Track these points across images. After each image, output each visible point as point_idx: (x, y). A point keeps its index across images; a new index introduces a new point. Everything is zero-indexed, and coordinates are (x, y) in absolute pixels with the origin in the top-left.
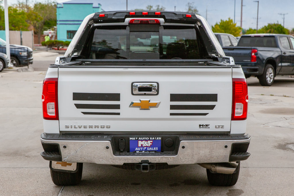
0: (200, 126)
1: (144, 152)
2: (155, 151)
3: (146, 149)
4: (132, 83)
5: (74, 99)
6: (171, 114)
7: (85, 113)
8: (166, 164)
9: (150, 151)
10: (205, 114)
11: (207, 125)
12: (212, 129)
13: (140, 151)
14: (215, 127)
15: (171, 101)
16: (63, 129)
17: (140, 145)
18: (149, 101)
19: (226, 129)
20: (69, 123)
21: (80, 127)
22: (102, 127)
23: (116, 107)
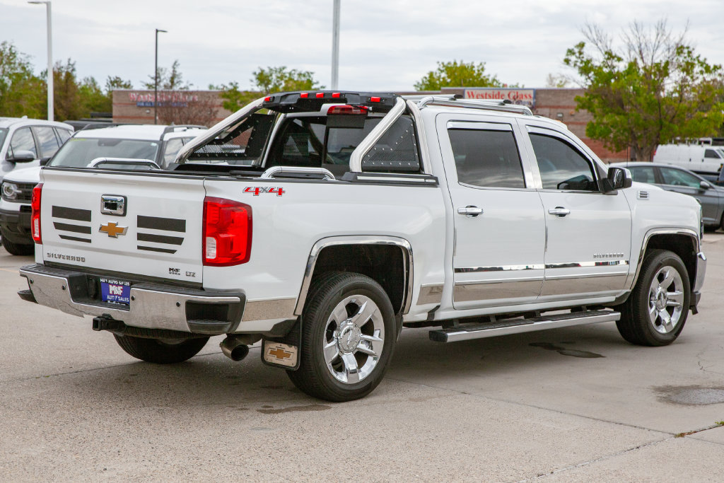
0: (170, 269)
1: (114, 303)
3: (118, 299)
4: (102, 196)
5: (53, 215)
6: (139, 248)
7: (62, 237)
8: (122, 322)
9: (121, 302)
10: (173, 252)
11: (177, 270)
12: (182, 277)
13: (112, 301)
14: (185, 274)
15: (138, 226)
16: (46, 258)
17: (111, 292)
18: (117, 224)
19: (197, 279)
20: (52, 250)
21: (60, 256)
22: (78, 259)
23: (88, 230)
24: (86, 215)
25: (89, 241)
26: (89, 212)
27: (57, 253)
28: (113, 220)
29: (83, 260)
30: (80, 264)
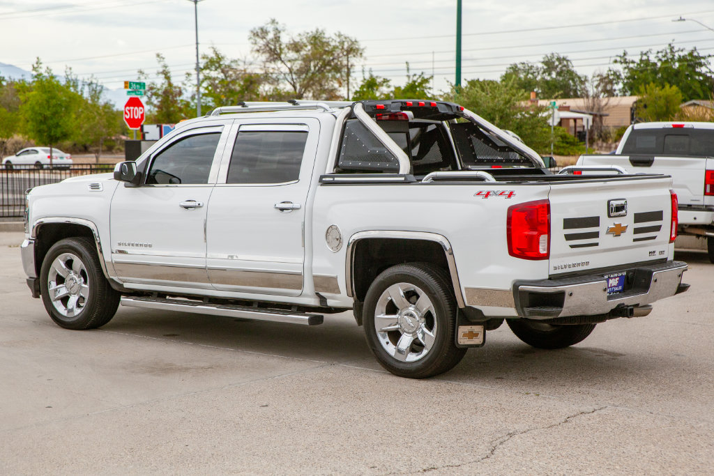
0: (650, 253)
2: (620, 291)
3: (614, 289)
4: (609, 202)
5: (564, 228)
6: (635, 240)
7: (572, 246)
9: (617, 291)
10: (654, 238)
11: (654, 252)
12: (656, 257)
13: (610, 293)
14: (659, 254)
15: (635, 223)
16: (553, 272)
18: (620, 225)
19: (665, 255)
21: (565, 267)
22: (583, 264)
23: (596, 235)
24: (594, 221)
25: (597, 244)
26: (598, 218)
27: (563, 264)
28: (618, 221)
29: (587, 263)
30: (585, 268)
